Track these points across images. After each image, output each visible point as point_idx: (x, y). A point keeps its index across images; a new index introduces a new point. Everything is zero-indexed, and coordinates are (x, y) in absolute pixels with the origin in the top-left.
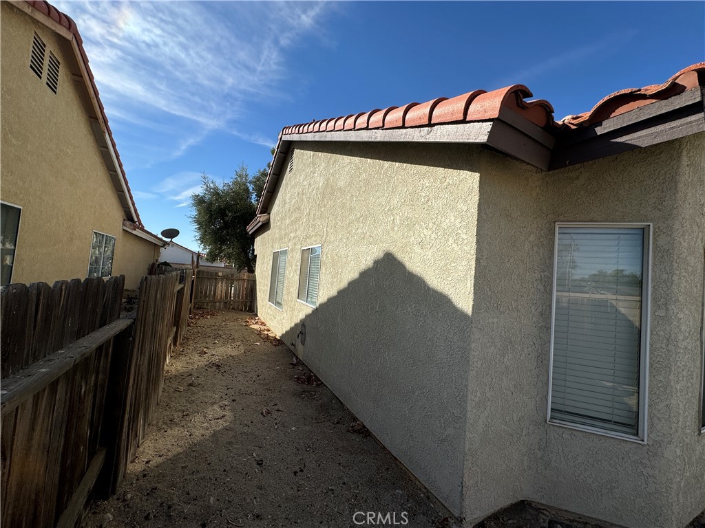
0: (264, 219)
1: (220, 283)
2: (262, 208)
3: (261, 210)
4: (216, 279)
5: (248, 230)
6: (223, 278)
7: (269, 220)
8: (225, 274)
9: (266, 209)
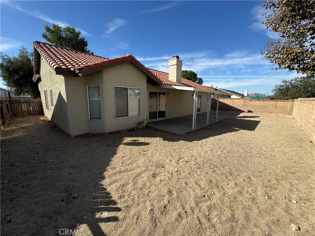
0: (38, 77)
1: (23, 104)
2: (36, 71)
3: (36, 73)
4: (20, 103)
5: (33, 80)
6: (24, 102)
7: (40, 77)
8: (25, 100)
9: (38, 72)
